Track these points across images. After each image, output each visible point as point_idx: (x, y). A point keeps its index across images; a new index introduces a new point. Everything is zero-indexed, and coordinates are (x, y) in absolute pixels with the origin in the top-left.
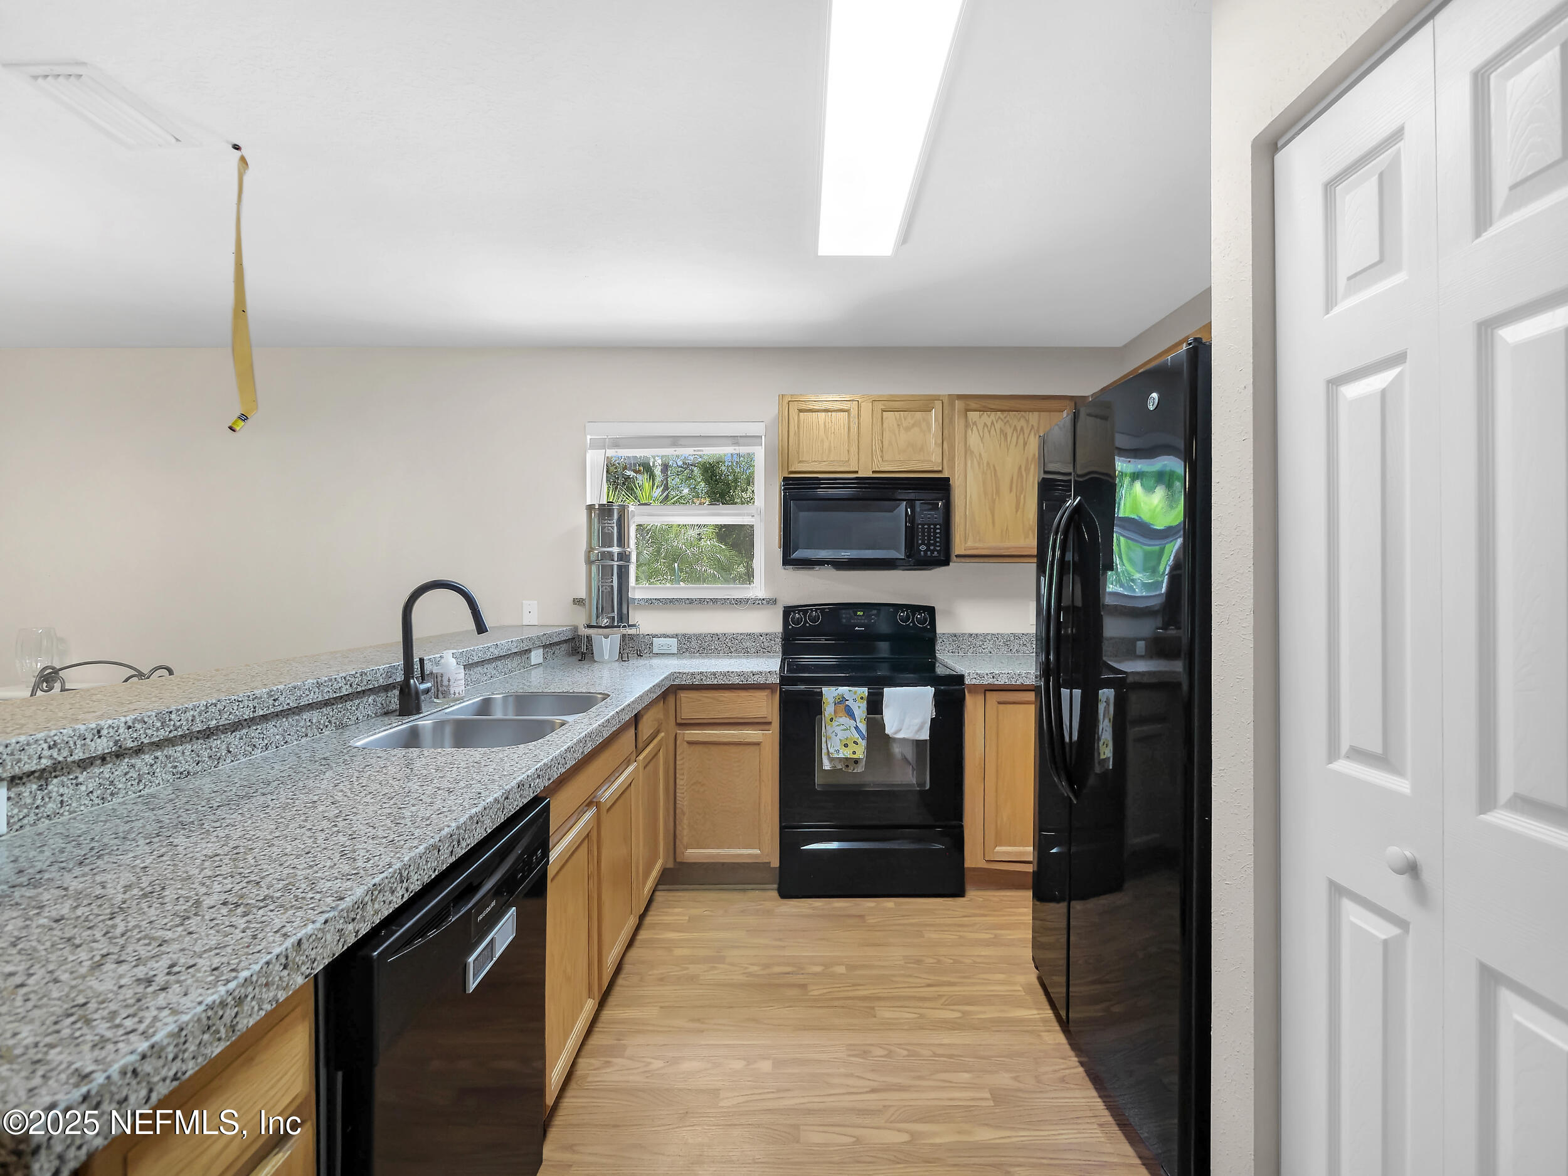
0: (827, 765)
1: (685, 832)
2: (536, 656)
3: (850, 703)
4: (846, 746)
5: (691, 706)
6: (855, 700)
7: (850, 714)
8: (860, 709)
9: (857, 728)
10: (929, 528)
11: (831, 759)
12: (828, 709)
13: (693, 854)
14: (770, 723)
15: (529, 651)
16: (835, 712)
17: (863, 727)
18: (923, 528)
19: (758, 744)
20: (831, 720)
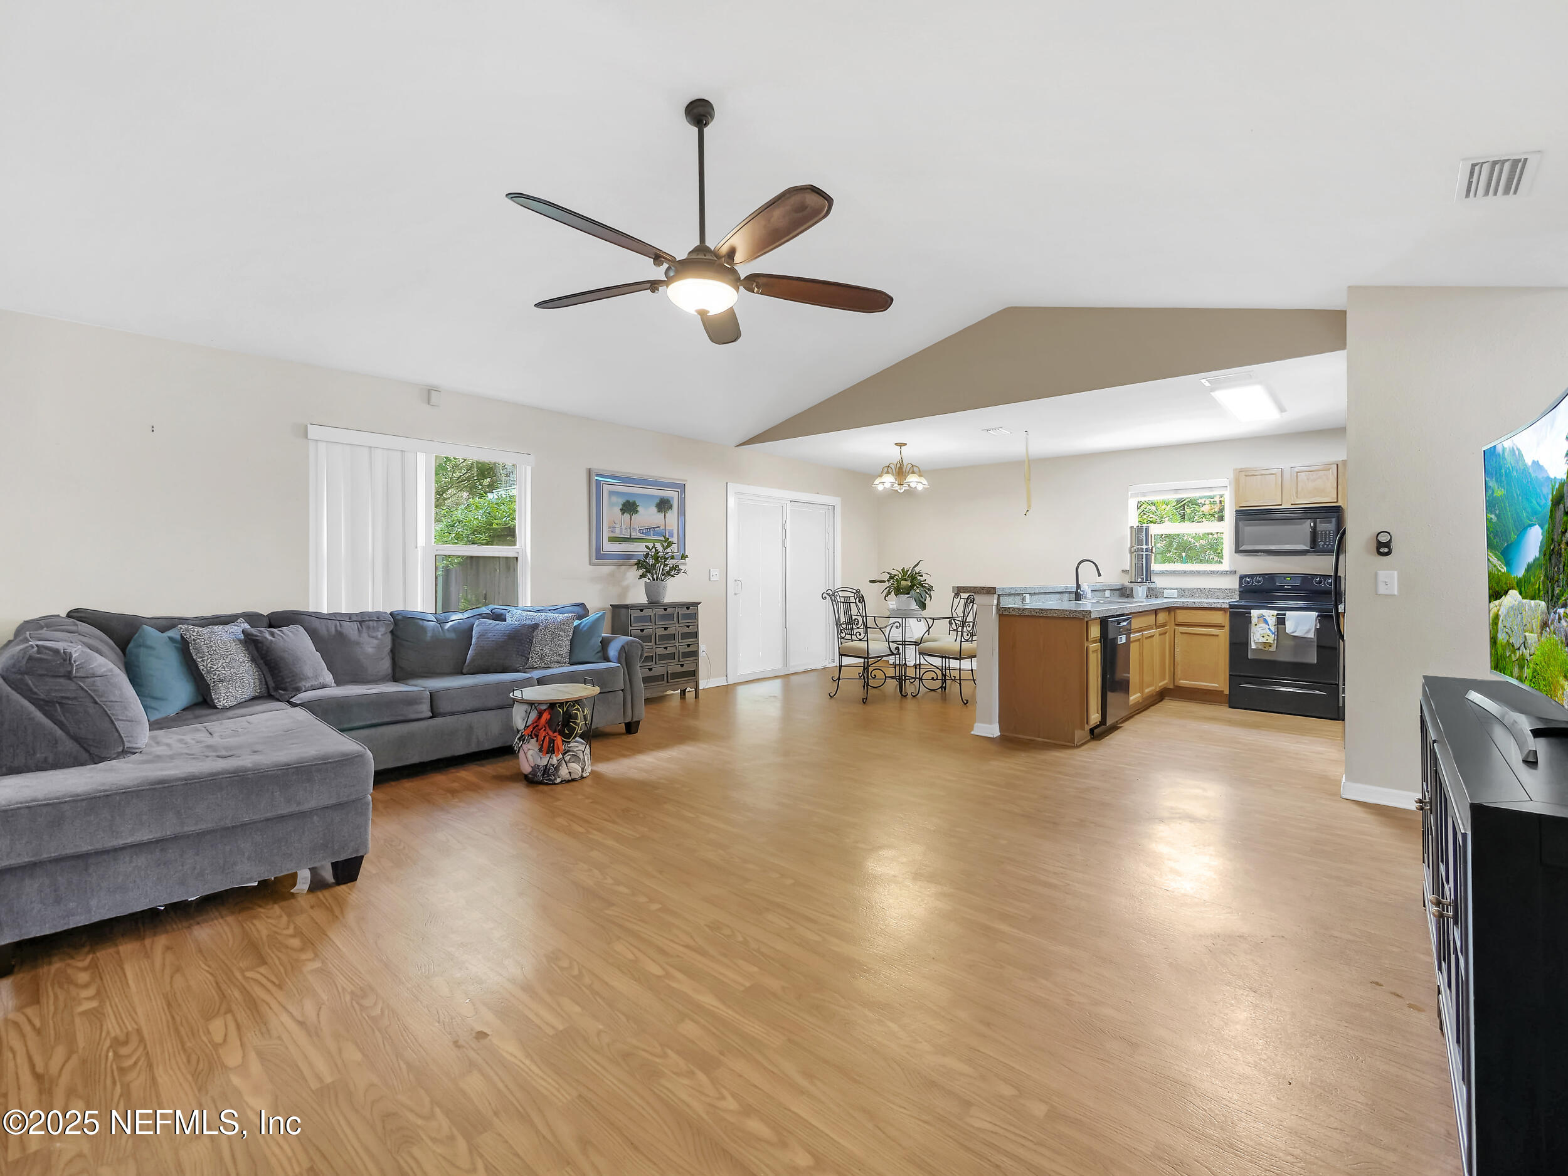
0: (1253, 646)
1: (1180, 672)
2: (1108, 593)
3: (1266, 618)
4: (1263, 637)
5: (1182, 616)
6: (1269, 616)
7: (1266, 622)
8: (1272, 621)
9: (1269, 629)
10: (1326, 533)
11: (1256, 643)
12: (1254, 620)
13: (1183, 683)
14: (1224, 627)
15: (1105, 590)
16: (1258, 622)
17: (1273, 629)
18: (1322, 533)
19: (1217, 636)
20: (1256, 625)
